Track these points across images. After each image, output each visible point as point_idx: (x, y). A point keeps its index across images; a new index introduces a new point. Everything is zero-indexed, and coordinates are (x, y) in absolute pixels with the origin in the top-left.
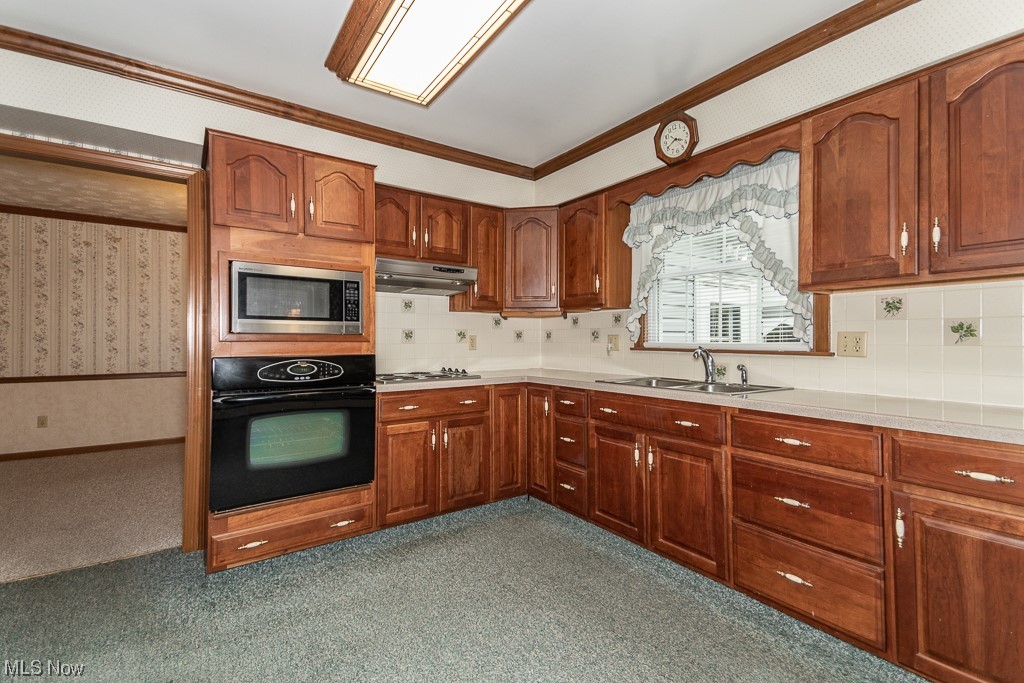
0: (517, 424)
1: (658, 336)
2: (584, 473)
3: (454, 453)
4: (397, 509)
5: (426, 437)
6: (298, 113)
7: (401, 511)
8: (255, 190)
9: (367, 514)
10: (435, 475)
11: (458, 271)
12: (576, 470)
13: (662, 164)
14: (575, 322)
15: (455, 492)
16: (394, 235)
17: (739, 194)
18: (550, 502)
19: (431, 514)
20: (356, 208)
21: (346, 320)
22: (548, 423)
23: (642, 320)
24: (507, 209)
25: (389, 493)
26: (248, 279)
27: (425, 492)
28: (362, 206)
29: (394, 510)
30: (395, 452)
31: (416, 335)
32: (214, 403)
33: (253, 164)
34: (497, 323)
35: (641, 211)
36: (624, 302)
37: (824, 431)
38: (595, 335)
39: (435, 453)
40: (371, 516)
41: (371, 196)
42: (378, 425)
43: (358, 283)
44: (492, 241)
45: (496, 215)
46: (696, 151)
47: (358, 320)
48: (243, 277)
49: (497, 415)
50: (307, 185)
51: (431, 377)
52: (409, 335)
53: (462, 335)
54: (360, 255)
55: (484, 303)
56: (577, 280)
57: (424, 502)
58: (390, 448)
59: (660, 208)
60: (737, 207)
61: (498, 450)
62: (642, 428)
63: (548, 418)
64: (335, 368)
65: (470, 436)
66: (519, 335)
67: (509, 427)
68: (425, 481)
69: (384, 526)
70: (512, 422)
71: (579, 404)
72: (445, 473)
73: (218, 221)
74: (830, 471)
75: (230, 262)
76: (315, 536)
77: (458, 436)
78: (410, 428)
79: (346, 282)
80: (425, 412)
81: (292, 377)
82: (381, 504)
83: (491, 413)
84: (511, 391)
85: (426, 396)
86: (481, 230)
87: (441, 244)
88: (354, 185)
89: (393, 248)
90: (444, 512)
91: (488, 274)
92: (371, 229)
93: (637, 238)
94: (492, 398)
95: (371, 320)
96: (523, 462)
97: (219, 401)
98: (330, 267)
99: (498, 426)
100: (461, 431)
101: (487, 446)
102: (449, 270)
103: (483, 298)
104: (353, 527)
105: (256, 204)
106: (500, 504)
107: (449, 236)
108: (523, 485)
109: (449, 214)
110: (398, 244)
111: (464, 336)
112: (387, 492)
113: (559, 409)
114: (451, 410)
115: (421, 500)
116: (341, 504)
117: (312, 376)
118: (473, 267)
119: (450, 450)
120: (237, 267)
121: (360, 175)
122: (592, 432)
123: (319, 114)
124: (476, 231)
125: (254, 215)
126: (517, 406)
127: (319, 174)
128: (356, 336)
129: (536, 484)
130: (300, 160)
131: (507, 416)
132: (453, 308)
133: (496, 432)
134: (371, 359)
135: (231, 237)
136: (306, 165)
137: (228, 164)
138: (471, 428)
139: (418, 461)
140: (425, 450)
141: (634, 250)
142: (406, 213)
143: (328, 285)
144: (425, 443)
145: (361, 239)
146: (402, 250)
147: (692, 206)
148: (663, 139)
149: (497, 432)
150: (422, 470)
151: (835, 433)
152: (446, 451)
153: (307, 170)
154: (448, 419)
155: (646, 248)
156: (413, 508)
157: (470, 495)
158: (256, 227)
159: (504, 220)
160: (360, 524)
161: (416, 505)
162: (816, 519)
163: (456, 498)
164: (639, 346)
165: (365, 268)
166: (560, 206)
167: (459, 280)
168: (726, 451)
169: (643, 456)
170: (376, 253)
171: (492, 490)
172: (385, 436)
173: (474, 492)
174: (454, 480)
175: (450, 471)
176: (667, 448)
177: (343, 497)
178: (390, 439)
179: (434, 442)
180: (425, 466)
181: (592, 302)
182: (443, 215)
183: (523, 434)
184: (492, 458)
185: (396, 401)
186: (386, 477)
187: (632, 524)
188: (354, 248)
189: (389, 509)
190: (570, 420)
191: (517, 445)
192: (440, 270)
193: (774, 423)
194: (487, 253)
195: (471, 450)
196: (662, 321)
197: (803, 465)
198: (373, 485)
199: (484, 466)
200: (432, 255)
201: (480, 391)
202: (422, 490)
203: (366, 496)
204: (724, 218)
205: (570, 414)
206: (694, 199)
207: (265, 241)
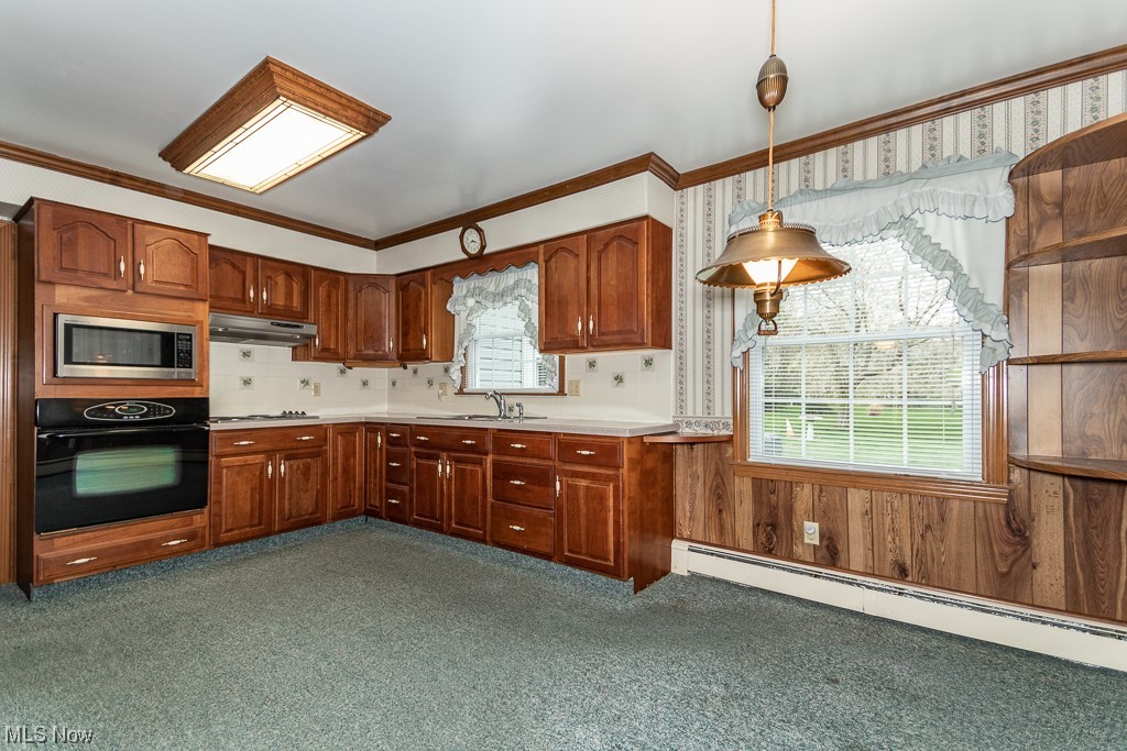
0: (355, 458)
1: (476, 382)
2: (406, 488)
3: (291, 481)
4: (231, 530)
5: (262, 468)
6: (126, 181)
7: (236, 532)
8: (82, 252)
9: (200, 535)
10: (271, 500)
11: (298, 327)
12: (401, 487)
13: (465, 257)
14: (415, 372)
15: (291, 514)
16: (231, 291)
17: (516, 284)
18: (381, 518)
19: (267, 534)
20: (188, 270)
21: (178, 367)
22: (381, 454)
23: (463, 369)
24: (349, 274)
25: (223, 517)
26: (74, 330)
27: (261, 515)
28: (195, 268)
29: (227, 531)
30: (230, 481)
31: (255, 382)
32: (39, 439)
33: (80, 230)
34: (342, 372)
35: (460, 287)
36: (448, 356)
37: (533, 437)
38: (430, 383)
39: (272, 482)
40: (203, 537)
41: (204, 259)
42: (212, 459)
43: (190, 335)
44: (333, 301)
45: (338, 278)
46: (486, 252)
47: (191, 367)
48: (69, 328)
49: (335, 449)
50: (137, 247)
51: (267, 417)
52: (247, 382)
53: (305, 382)
54: (193, 310)
55: (326, 354)
56: (410, 336)
57: (260, 523)
58: (224, 479)
59: (472, 286)
60: (516, 292)
61: (335, 479)
62: (444, 449)
63: (381, 448)
64: (167, 409)
65: (307, 468)
66: (365, 383)
67: (346, 458)
68: (260, 507)
69: (218, 545)
70: (349, 454)
71: (404, 435)
72: (282, 498)
73: (43, 278)
74: (535, 461)
75: (55, 315)
76: (145, 554)
77: (295, 467)
78: (246, 461)
79: (178, 334)
80: (261, 446)
81: (121, 416)
82: (215, 526)
83: (329, 447)
84: (348, 429)
85: (263, 433)
86: (322, 291)
87: (280, 301)
88: (189, 251)
89: (228, 304)
90: (280, 532)
91: (329, 330)
92: (205, 288)
93: (457, 308)
94: (330, 435)
95: (204, 367)
96: (360, 488)
97: (45, 436)
98: (162, 321)
99: (335, 458)
100: (296, 463)
101: (325, 474)
102: (287, 326)
103: (325, 349)
104: (184, 546)
105: (83, 264)
106: (338, 524)
107: (289, 295)
108: (360, 507)
109: (288, 275)
110: (235, 300)
111: (307, 384)
112: (220, 516)
113: (390, 442)
114: (289, 445)
115: (256, 522)
116: (172, 527)
117: (141, 416)
118: (314, 324)
119: (287, 478)
120: (63, 320)
121: (194, 241)
122: (413, 456)
123: (148, 182)
124: (317, 292)
125: (80, 274)
126: (355, 441)
127: (149, 240)
128: (190, 382)
129: (371, 505)
130: (130, 227)
131: (345, 450)
132: (295, 358)
133: (333, 464)
134: (205, 401)
135: (57, 292)
136: (137, 231)
137: (54, 229)
138: (309, 460)
139: (253, 489)
140: (261, 480)
141: (456, 317)
142: (243, 273)
143: (159, 336)
144: (261, 473)
145: (194, 296)
146: (238, 306)
147: (492, 288)
148: (465, 239)
149: (335, 463)
150: (257, 496)
151: (537, 438)
152: (282, 480)
153: (137, 235)
154: (285, 453)
155: (464, 314)
156: (248, 529)
157: (307, 517)
158: (83, 284)
159: (347, 283)
160: (192, 544)
161: (251, 526)
162: (529, 491)
163: (292, 520)
164: (461, 392)
165: (198, 322)
166: (398, 275)
167: (299, 334)
168: (489, 459)
169: (444, 468)
170: (210, 307)
171: (330, 512)
172: (220, 468)
173: (311, 514)
174: (290, 504)
175: (287, 497)
176: (458, 461)
177: (174, 521)
178: (225, 471)
179: (270, 472)
180: (261, 493)
181: (422, 356)
182: (283, 276)
183: (360, 465)
184: (330, 487)
185: (231, 438)
186: (220, 502)
187: (437, 520)
188: (187, 304)
189: (223, 530)
190: (398, 449)
191: (355, 475)
192: (279, 325)
193: (511, 435)
194: (328, 311)
195: (308, 479)
196: (479, 371)
197: (528, 461)
198: (206, 510)
199: (322, 491)
200: (269, 311)
201: (320, 430)
202: (257, 513)
203: (200, 519)
204: (509, 299)
205: (397, 445)
206: (493, 283)
207: (92, 296)
